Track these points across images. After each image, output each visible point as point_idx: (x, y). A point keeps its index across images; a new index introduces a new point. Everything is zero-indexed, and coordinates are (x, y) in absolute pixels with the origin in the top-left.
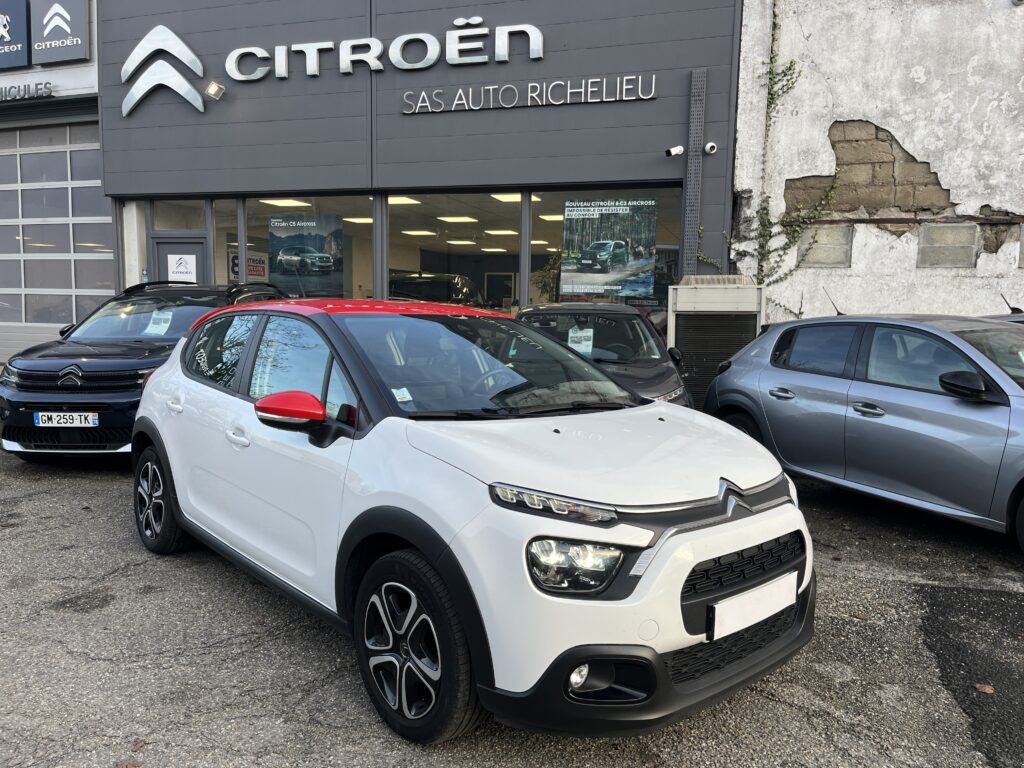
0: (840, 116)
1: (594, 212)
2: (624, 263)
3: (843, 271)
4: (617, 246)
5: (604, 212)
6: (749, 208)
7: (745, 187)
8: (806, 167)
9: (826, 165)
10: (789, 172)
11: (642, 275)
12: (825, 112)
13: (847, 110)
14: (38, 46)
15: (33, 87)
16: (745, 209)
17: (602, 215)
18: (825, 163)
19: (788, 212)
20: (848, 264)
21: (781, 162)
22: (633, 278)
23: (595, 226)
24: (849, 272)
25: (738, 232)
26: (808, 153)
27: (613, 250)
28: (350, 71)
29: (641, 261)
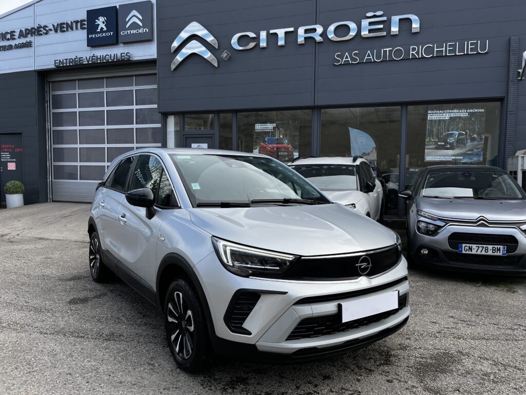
1: (446, 116)
2: (465, 145)
4: (460, 134)
11: (476, 150)
14: (123, 33)
15: (119, 55)
17: (451, 117)
22: (470, 152)
23: (446, 124)
27: (458, 137)
28: (304, 42)
29: (475, 143)
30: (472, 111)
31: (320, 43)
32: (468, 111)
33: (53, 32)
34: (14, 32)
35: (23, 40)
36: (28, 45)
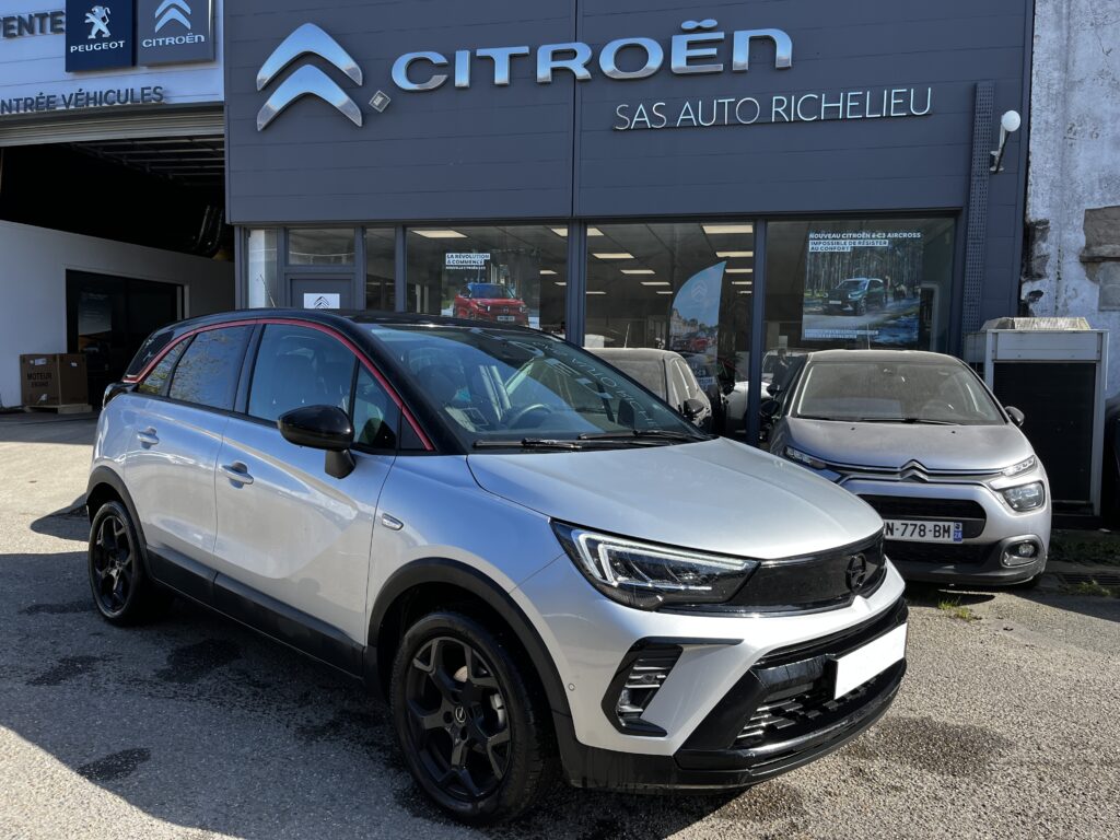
1: (846, 246)
4: (873, 284)
5: (857, 245)
6: (1044, 241)
7: (1040, 217)
8: (1109, 196)
10: (1089, 201)
11: (904, 318)
14: (147, 43)
15: (138, 91)
16: (1039, 242)
17: (854, 248)
19: (1088, 247)
21: (1080, 190)
22: (892, 322)
23: (847, 261)
25: (1030, 269)
26: (1111, 181)
27: (869, 289)
28: (550, 80)
29: (904, 302)
30: (896, 235)
31: (584, 81)
32: (889, 235)
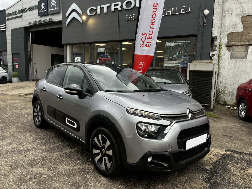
0: (244, 14)
1: (173, 44)
2: (181, 58)
3: (245, 60)
4: (179, 53)
5: (176, 44)
6: (216, 42)
7: (215, 36)
8: (234, 29)
9: (240, 28)
10: (229, 31)
11: (185, 61)
12: (240, 13)
13: (247, 12)
14: (50, 10)
15: (49, 19)
16: (215, 42)
18: (239, 28)
19: (228, 43)
20: (246, 58)
21: (227, 28)
22: (183, 62)
23: (173, 48)
24: (246, 60)
25: (213, 49)
26: (235, 25)
28: (114, 11)
29: (186, 57)
30: (184, 41)
31: (120, 10)
33: (28, 11)
34: (16, 11)
35: (19, 15)
36: (21, 17)
